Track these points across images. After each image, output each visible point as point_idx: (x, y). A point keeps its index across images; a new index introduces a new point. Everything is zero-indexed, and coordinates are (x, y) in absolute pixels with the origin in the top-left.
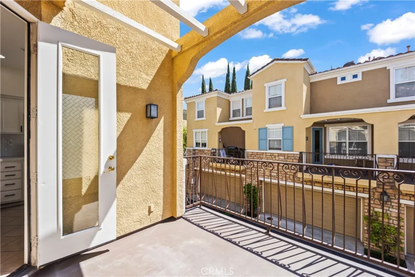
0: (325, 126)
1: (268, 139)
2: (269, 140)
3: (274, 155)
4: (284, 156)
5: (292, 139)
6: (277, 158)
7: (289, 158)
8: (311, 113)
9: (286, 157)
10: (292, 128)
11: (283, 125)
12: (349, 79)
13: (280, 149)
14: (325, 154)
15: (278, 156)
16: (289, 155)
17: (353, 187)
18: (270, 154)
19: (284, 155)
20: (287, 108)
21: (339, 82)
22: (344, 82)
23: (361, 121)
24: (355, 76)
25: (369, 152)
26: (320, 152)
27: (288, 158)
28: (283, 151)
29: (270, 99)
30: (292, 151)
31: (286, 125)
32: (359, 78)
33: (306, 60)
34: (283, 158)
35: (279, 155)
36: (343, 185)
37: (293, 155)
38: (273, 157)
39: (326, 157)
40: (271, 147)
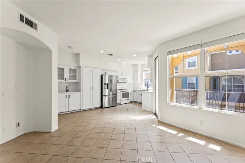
1: (188, 83)
8: (212, 70)
12: (234, 53)
20: (198, 68)
21: (228, 54)
22: (231, 54)
24: (237, 51)
28: (196, 89)
29: (188, 63)
32: (240, 52)
40: (189, 87)
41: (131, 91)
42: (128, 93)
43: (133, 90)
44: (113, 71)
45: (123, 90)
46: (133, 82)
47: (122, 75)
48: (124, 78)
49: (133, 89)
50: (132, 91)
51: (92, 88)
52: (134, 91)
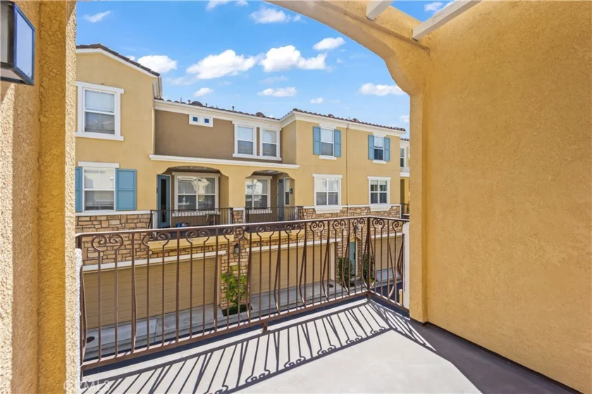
0: (173, 173)
1: (84, 189)
2: (86, 192)
3: (98, 219)
4: (120, 220)
5: (135, 191)
6: (104, 224)
7: (129, 221)
8: (157, 153)
9: (123, 221)
10: (134, 172)
11: (117, 166)
12: (201, 122)
13: (112, 208)
14: (173, 211)
15: (107, 220)
16: (128, 217)
17: (212, 246)
18: (88, 219)
19: (119, 218)
20: (124, 138)
21: (191, 122)
22: (195, 123)
23: (218, 172)
24: (207, 121)
25: (217, 206)
26: (167, 208)
27: (127, 223)
28: (117, 211)
29: (87, 114)
30: (135, 209)
31: (124, 167)
32: (211, 125)
33: (157, 75)
34: (118, 222)
35: (109, 218)
36: (202, 247)
37: (136, 217)
38: (95, 223)
39: (173, 215)
40: (91, 204)
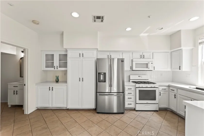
41: (161, 88)
42: (155, 91)
43: (169, 86)
44: (123, 52)
45: (141, 85)
46: (169, 69)
47: (142, 57)
48: (146, 62)
49: (167, 84)
50: (165, 88)
51: (81, 80)
52: (171, 88)
